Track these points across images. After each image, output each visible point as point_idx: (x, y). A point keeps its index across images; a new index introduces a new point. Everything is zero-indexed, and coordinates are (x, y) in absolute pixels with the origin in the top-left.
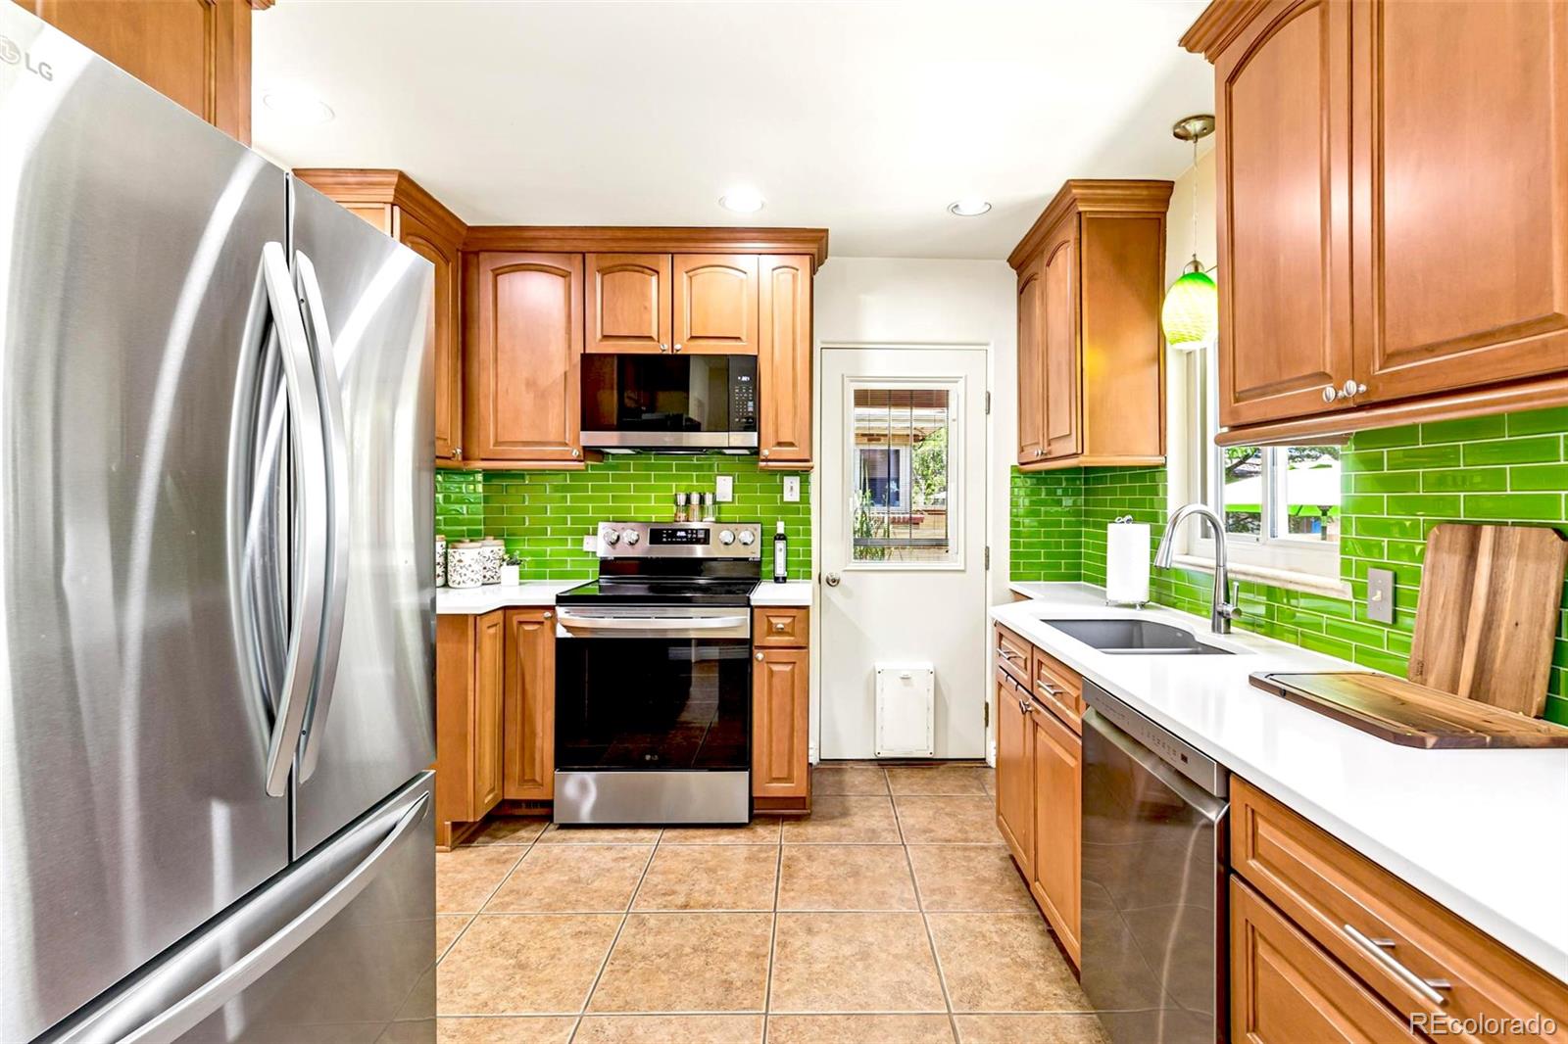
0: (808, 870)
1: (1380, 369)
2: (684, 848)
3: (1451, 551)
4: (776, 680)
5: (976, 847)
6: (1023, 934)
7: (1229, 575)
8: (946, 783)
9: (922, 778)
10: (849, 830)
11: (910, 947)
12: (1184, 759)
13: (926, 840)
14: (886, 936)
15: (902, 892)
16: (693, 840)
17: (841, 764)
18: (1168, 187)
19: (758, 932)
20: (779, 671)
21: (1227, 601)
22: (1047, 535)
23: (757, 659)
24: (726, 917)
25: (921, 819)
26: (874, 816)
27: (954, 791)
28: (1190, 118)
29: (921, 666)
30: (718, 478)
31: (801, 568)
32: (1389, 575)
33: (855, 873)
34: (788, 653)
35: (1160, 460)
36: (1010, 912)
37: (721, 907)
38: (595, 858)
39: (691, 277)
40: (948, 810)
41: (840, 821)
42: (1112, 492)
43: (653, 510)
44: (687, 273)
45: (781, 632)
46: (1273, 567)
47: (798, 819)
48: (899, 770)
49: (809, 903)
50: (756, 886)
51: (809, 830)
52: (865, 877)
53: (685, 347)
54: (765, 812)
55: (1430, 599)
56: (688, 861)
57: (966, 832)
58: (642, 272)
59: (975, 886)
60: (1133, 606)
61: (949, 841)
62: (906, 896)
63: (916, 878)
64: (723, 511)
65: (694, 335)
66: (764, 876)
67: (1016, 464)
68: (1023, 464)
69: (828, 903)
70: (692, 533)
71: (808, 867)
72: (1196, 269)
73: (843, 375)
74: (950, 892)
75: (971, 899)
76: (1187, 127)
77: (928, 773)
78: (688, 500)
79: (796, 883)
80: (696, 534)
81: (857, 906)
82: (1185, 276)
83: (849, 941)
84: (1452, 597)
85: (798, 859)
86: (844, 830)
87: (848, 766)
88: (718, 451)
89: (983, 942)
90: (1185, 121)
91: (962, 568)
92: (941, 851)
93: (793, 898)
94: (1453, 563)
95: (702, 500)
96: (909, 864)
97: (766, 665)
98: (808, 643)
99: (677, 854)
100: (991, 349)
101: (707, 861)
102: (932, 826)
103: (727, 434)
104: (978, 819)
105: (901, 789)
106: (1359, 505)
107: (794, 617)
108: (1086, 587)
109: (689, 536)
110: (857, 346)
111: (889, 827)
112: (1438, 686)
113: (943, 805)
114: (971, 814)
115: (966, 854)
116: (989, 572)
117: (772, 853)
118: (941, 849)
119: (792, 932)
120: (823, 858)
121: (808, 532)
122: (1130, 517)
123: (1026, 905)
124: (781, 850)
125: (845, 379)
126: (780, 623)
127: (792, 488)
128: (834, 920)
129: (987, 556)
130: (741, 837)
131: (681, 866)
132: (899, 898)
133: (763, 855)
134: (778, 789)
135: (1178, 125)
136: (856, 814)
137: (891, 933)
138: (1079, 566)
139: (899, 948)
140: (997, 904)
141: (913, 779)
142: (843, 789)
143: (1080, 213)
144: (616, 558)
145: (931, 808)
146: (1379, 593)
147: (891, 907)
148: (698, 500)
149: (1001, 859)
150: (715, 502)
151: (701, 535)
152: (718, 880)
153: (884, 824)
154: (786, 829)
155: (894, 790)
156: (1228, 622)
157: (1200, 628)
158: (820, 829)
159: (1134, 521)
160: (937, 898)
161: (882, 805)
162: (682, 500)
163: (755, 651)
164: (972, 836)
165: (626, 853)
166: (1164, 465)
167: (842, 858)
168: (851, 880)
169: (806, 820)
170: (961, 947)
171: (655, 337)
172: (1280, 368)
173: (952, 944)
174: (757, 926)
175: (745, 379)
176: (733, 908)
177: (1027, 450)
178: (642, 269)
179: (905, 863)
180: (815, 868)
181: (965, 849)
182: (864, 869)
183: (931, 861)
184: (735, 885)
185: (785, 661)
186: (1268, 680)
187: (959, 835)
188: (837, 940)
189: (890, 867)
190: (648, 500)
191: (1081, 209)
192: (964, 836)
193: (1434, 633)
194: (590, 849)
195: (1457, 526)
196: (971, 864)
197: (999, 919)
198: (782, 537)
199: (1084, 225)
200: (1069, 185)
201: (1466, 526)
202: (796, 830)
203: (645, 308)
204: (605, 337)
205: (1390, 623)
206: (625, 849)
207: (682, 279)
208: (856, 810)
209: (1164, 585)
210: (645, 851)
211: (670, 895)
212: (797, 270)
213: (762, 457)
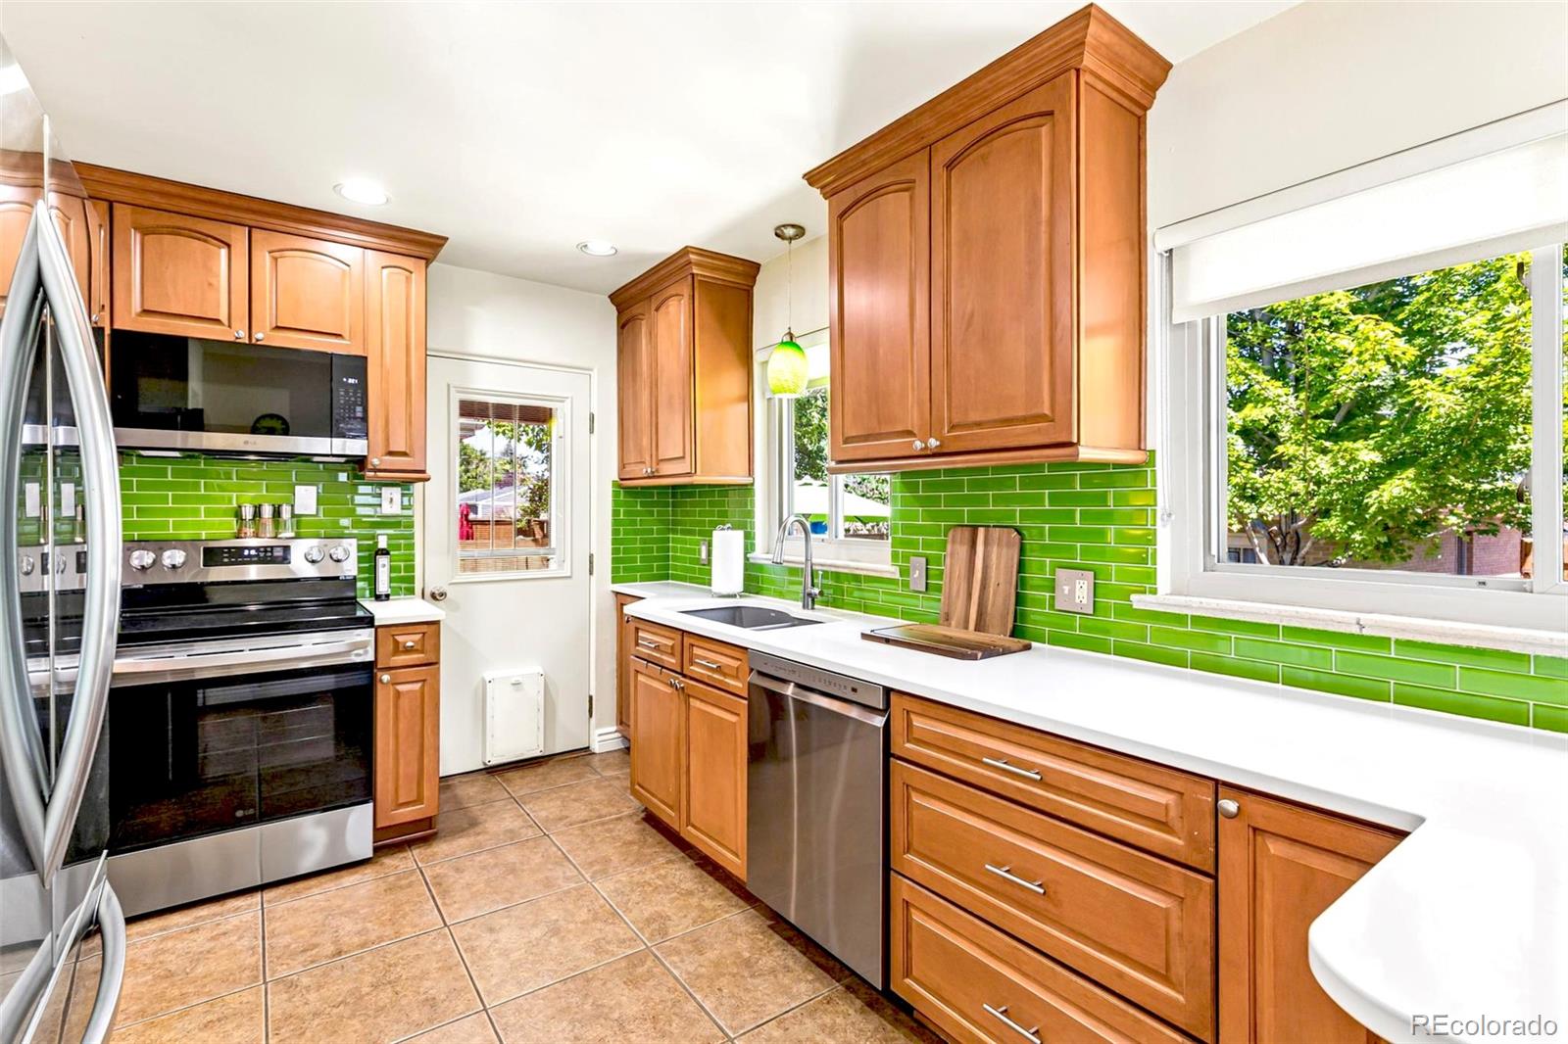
0: (461, 881)
1: (948, 432)
2: (303, 902)
3: (961, 543)
4: (404, 702)
5: (612, 820)
6: (678, 873)
7: (814, 567)
8: (560, 775)
9: (536, 776)
10: (487, 837)
11: (592, 912)
12: (854, 690)
13: (565, 825)
14: (566, 910)
15: (564, 873)
16: (307, 892)
17: (447, 781)
18: (756, 267)
19: (439, 948)
20: (408, 692)
21: (813, 585)
22: (644, 541)
23: (381, 681)
24: (394, 948)
25: (552, 810)
26: (505, 818)
27: (571, 780)
28: (788, 225)
29: (529, 670)
30: (297, 488)
31: (405, 583)
32: (924, 560)
33: (512, 870)
34: (417, 672)
35: (749, 480)
36: (661, 860)
37: (383, 941)
38: (179, 946)
39: (276, 259)
40: (573, 796)
41: (472, 831)
42: (701, 504)
43: (200, 525)
44: (270, 252)
45: (408, 650)
46: (838, 559)
47: (425, 840)
48: (510, 774)
49: (479, 908)
50: (413, 911)
51: (441, 848)
52: (523, 871)
53: (267, 337)
54: (390, 841)
55: (950, 573)
56: (314, 912)
57: (598, 810)
58: (205, 241)
59: (624, 850)
60: (734, 596)
61: (586, 821)
62: (568, 874)
63: (571, 859)
64: (302, 525)
65: (279, 325)
66: (418, 899)
67: (617, 479)
68: (622, 479)
69: (498, 903)
70: (266, 551)
71: (461, 878)
72: (791, 339)
73: (449, 386)
74: (607, 861)
75: (625, 860)
76: (785, 231)
77: (541, 770)
78: (257, 512)
79: (454, 896)
80: (272, 552)
81: (527, 896)
82: (782, 343)
83: (535, 925)
84: (963, 571)
85: (445, 875)
86: (480, 838)
87: (456, 781)
88: (306, 458)
89: (651, 889)
90: (784, 226)
91: (569, 574)
92: (583, 831)
93: (460, 909)
94: (963, 551)
95: (277, 513)
96: (560, 849)
97: (391, 687)
98: (439, 659)
99: (296, 910)
100: (594, 374)
101: (339, 907)
102: (565, 813)
103: (329, 439)
104: (603, 797)
105: (521, 789)
106: (903, 515)
107: (424, 633)
108: (673, 585)
109: (262, 555)
110: (463, 357)
111: (525, 824)
112: (957, 627)
113: (565, 794)
114: (596, 795)
115: (606, 827)
116: (593, 578)
117: (413, 878)
118: (582, 829)
119: (474, 937)
120: (472, 866)
121: (411, 547)
122: (729, 525)
123: (671, 852)
124: (421, 872)
125: (452, 389)
126: (409, 641)
127: (391, 500)
128: (512, 913)
129: (591, 563)
130: (367, 874)
131: (309, 920)
132: (564, 878)
133: (403, 882)
134: (407, 814)
135: (778, 228)
136: (486, 821)
137: (571, 907)
138: (667, 567)
139: (583, 915)
140: (648, 857)
141: (528, 778)
142: (461, 804)
143: (693, 275)
144: (145, 586)
145: (557, 798)
146: (917, 572)
147: (559, 887)
148: (271, 513)
149: (637, 823)
150: (293, 515)
151: (278, 553)
152: (365, 919)
153: (518, 823)
154: (417, 852)
155: (513, 791)
156: (813, 600)
157: (795, 609)
158: (454, 843)
159: (733, 528)
160: (597, 867)
161: (509, 807)
162: (248, 512)
163: (379, 674)
164: (604, 811)
165: (222, 928)
166: (753, 484)
167: (492, 861)
168: (510, 877)
169: (434, 840)
170: (635, 897)
171: (224, 318)
172: (879, 423)
173: (626, 898)
174: (435, 944)
175: (351, 381)
176: (396, 938)
177: (628, 469)
178: (205, 237)
179: (555, 849)
180: (467, 877)
181: (603, 824)
182: (518, 865)
183: (578, 841)
184: (387, 916)
185: (415, 679)
186: (872, 634)
187: (592, 814)
188: (523, 928)
189: (543, 856)
190: (196, 513)
191: (695, 271)
192: (597, 814)
193: (954, 594)
194: (164, 939)
195: (965, 528)
196: (614, 834)
197: (654, 868)
198: (385, 552)
199: (696, 285)
200: (686, 251)
201: (969, 529)
202: (428, 850)
203: (210, 284)
204: (146, 312)
205: (924, 590)
206: (218, 924)
207: (263, 261)
208: (484, 817)
209: (753, 579)
210: (249, 918)
211: (312, 950)
212: (411, 273)
213: (370, 467)
